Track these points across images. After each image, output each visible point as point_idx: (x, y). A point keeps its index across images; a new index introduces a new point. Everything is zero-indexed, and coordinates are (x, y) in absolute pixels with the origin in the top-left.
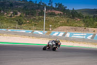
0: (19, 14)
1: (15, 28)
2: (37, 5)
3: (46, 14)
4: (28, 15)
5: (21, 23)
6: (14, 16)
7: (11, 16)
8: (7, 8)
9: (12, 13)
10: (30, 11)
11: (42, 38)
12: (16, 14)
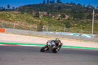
0: (67, 17)
1: (63, 31)
2: (85, 8)
3: (94, 17)
4: (76, 18)
5: (69, 26)
6: (62, 19)
7: (59, 19)
8: (55, 11)
9: (60, 15)
10: (78, 14)
11: (90, 42)
12: (64, 17)
